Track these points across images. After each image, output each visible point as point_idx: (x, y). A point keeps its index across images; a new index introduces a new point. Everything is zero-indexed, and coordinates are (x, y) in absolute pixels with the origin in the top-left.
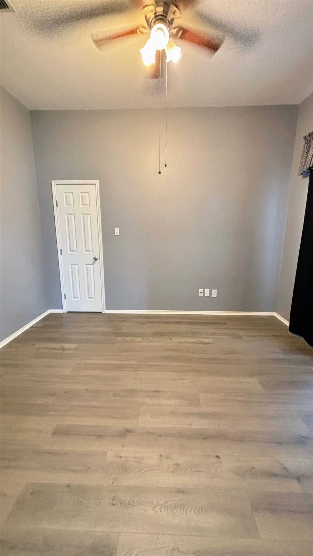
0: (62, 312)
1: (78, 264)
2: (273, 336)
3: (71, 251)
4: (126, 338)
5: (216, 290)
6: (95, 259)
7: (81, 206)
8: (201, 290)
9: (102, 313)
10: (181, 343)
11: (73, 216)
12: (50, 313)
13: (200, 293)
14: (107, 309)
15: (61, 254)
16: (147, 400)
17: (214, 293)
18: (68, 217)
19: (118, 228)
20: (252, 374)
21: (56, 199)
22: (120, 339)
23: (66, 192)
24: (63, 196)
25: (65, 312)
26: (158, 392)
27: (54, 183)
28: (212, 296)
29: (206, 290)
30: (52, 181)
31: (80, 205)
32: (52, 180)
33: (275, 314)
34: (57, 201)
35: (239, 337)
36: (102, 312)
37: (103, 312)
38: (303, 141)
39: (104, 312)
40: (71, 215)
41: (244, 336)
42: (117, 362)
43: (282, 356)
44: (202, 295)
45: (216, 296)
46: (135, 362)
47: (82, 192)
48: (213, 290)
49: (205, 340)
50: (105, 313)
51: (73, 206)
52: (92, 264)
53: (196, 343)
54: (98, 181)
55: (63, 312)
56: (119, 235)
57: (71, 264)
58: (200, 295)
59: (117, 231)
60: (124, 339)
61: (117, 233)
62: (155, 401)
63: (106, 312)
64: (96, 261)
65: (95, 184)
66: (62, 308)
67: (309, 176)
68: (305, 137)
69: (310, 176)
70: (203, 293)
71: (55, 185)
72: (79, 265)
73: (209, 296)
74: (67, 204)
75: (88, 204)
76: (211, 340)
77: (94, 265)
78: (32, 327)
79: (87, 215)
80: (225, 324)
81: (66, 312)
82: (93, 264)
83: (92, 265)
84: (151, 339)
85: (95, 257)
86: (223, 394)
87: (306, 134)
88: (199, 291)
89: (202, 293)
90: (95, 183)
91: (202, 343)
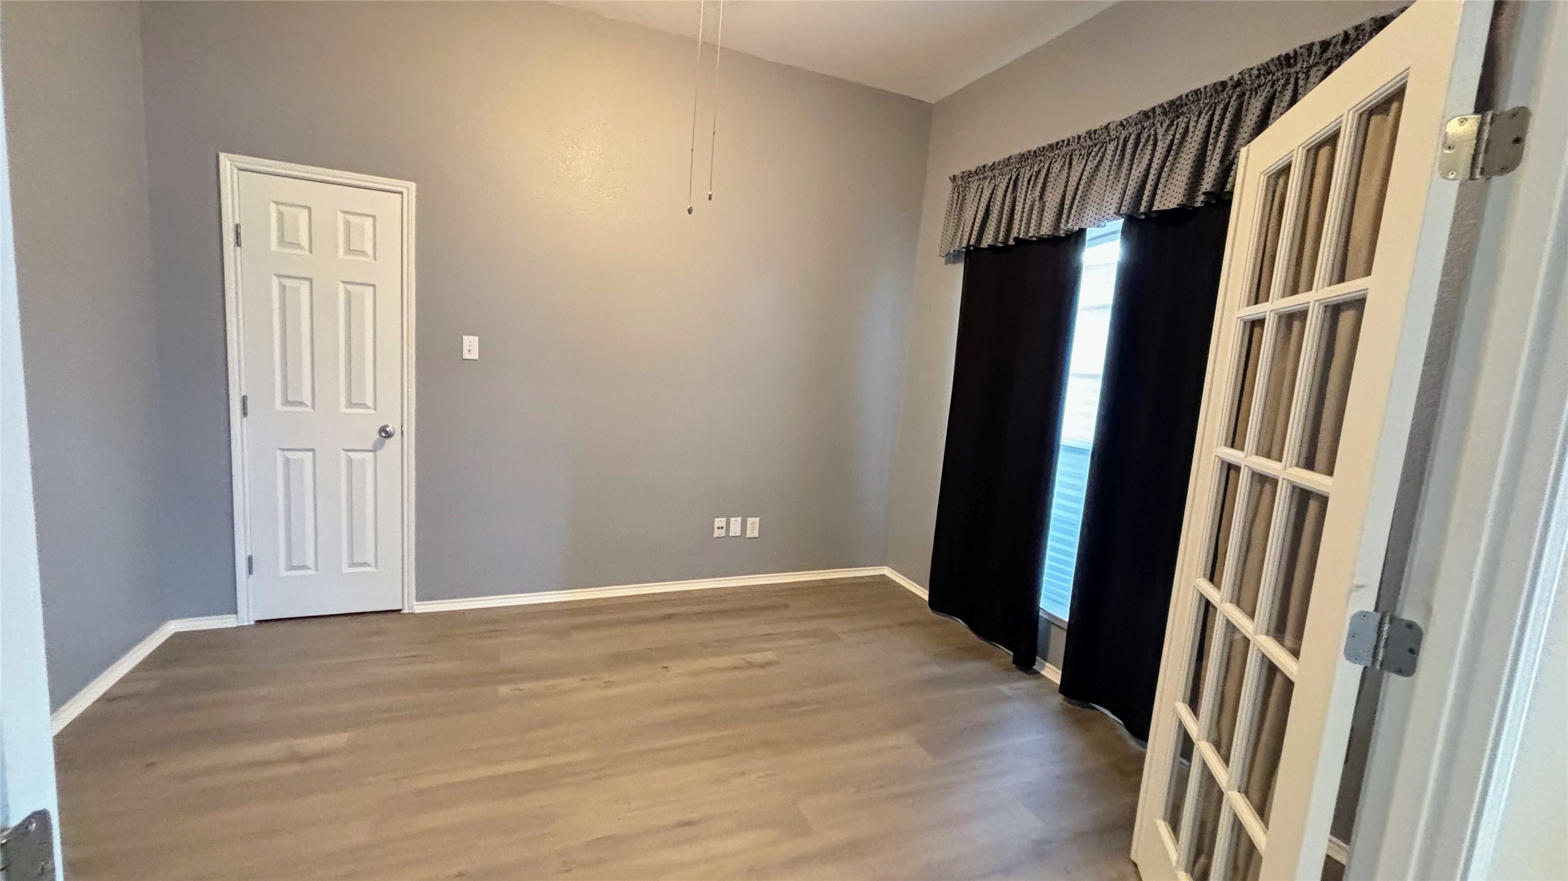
0: (235, 626)
1: (313, 450)
2: (901, 624)
3: (287, 402)
4: (524, 686)
5: (757, 519)
6: (385, 433)
7: (341, 254)
8: (720, 522)
9: (404, 614)
10: (695, 674)
11: (305, 286)
12: (178, 636)
13: (719, 528)
14: (420, 598)
15: (245, 414)
16: (672, 856)
17: (754, 527)
18: (283, 288)
19: (477, 338)
20: (898, 725)
21: (234, 219)
22: (504, 690)
23: (280, 200)
24: (268, 215)
25: (246, 623)
26: (690, 823)
27: (228, 163)
28: (747, 537)
29: (732, 519)
30: (222, 156)
31: (337, 252)
32: (222, 152)
33: (886, 571)
34: (237, 227)
35: (833, 637)
36: (401, 610)
37: (406, 611)
38: (950, 185)
39: (409, 609)
40: (296, 282)
41: (844, 633)
42: (531, 765)
43: (937, 670)
44: (722, 533)
45: (756, 535)
46: (587, 755)
47: (345, 210)
48: (750, 520)
49: (758, 657)
50: (412, 613)
51: (306, 253)
52: (371, 448)
53: (736, 668)
54: (413, 186)
55: (239, 625)
56: (477, 358)
57: (283, 450)
58: (717, 533)
59: (471, 347)
60: (520, 690)
61: (469, 351)
62: (694, 852)
63: (415, 607)
64: (388, 441)
65: (401, 193)
66: (234, 610)
67: (963, 261)
68: (954, 179)
69: (965, 259)
70: (724, 528)
71: (235, 170)
72: (316, 451)
73: (739, 534)
74: (282, 241)
75: (369, 250)
76: (770, 656)
77: (378, 452)
78: (108, 698)
79: (363, 288)
80: (786, 606)
81: (253, 623)
82: (374, 451)
83: (371, 454)
84: (607, 676)
85: (386, 426)
86: (852, 790)
87: (957, 171)
88: (716, 523)
89: (722, 528)
90: (399, 189)
91: (751, 665)
